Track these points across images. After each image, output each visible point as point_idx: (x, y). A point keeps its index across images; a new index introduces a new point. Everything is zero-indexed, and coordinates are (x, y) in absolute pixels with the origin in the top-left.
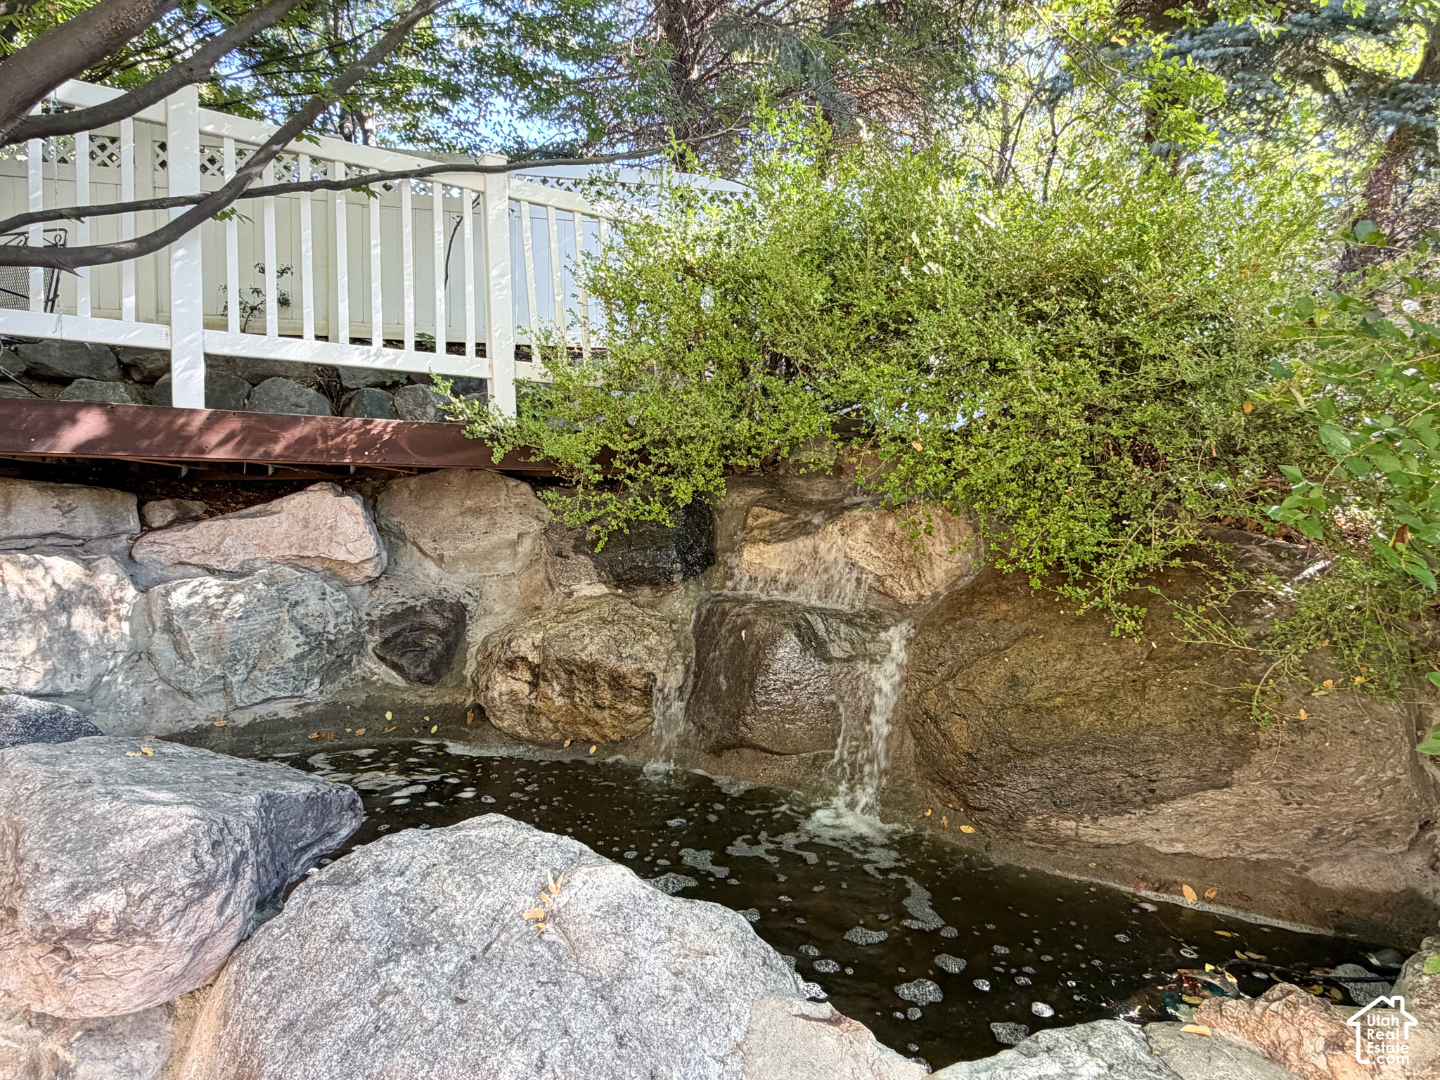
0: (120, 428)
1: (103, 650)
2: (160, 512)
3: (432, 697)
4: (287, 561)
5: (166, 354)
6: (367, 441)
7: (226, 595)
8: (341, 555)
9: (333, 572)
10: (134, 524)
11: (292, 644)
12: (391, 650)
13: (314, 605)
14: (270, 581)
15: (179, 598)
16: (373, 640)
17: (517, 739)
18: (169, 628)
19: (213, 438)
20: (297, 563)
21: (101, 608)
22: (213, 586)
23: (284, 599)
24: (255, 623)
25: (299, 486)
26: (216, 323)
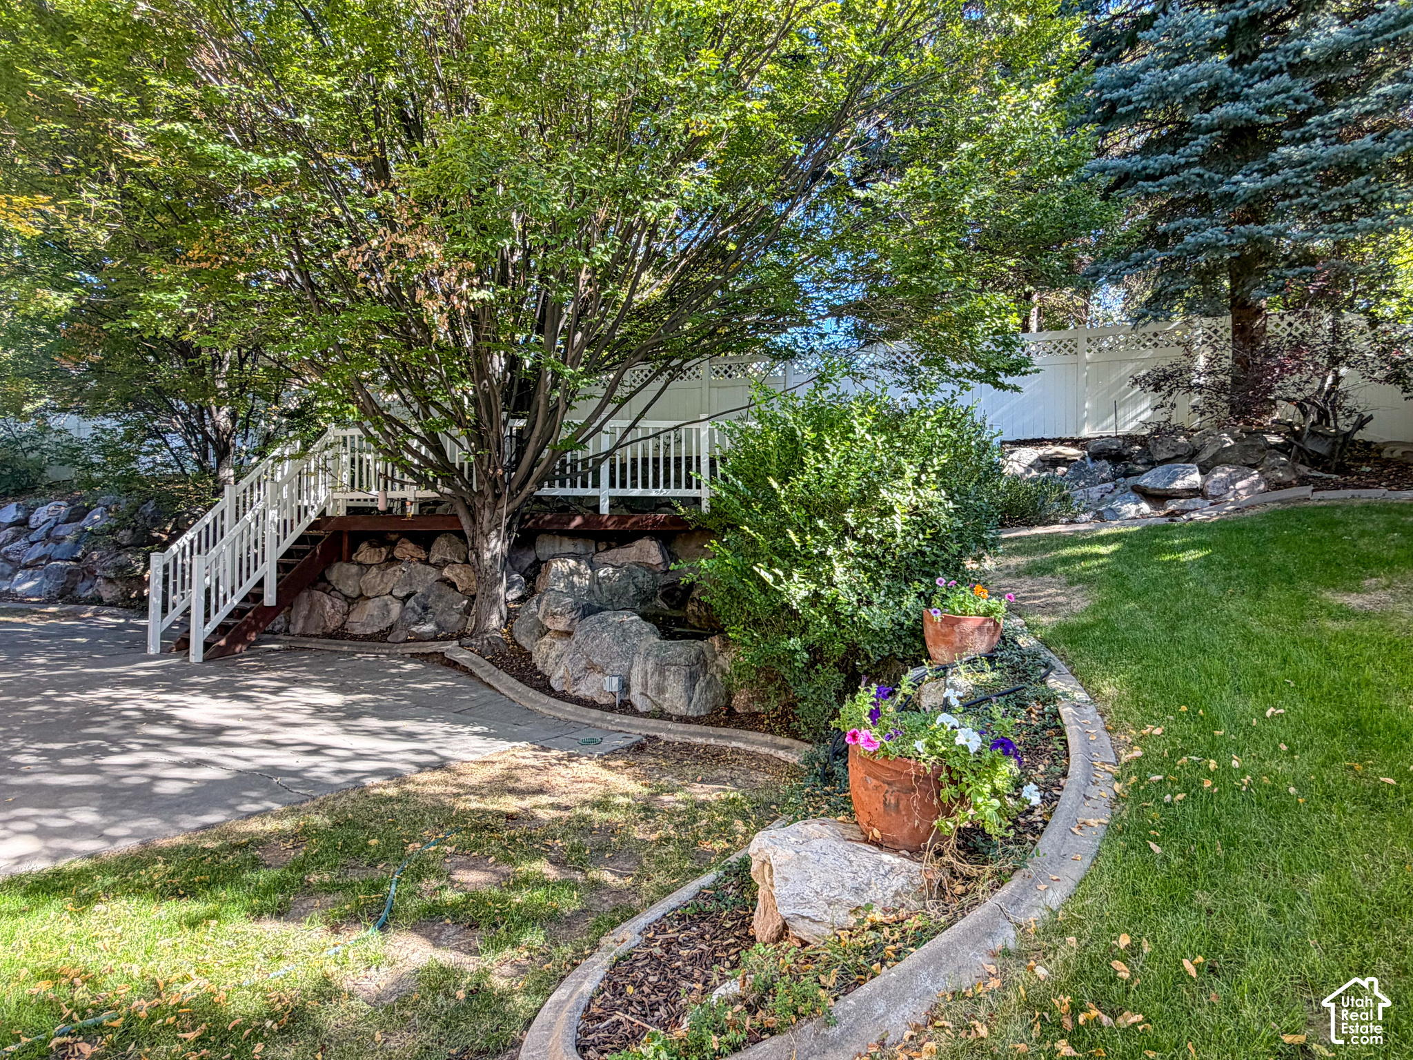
0: (586, 521)
1: (580, 589)
2: (602, 546)
3: (676, 613)
4: (634, 563)
5: (598, 497)
6: (655, 522)
7: (614, 573)
8: (650, 562)
9: (649, 568)
10: (593, 550)
11: (632, 590)
12: (665, 597)
13: (641, 578)
14: (627, 569)
15: (601, 574)
16: (660, 592)
17: (695, 627)
18: (599, 584)
19: (610, 523)
20: (638, 564)
21: (580, 575)
22: (611, 570)
23: (631, 575)
24: (622, 583)
25: (641, 538)
26: (612, 485)
